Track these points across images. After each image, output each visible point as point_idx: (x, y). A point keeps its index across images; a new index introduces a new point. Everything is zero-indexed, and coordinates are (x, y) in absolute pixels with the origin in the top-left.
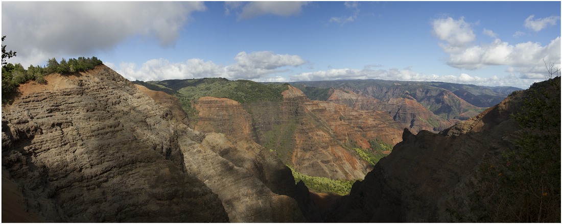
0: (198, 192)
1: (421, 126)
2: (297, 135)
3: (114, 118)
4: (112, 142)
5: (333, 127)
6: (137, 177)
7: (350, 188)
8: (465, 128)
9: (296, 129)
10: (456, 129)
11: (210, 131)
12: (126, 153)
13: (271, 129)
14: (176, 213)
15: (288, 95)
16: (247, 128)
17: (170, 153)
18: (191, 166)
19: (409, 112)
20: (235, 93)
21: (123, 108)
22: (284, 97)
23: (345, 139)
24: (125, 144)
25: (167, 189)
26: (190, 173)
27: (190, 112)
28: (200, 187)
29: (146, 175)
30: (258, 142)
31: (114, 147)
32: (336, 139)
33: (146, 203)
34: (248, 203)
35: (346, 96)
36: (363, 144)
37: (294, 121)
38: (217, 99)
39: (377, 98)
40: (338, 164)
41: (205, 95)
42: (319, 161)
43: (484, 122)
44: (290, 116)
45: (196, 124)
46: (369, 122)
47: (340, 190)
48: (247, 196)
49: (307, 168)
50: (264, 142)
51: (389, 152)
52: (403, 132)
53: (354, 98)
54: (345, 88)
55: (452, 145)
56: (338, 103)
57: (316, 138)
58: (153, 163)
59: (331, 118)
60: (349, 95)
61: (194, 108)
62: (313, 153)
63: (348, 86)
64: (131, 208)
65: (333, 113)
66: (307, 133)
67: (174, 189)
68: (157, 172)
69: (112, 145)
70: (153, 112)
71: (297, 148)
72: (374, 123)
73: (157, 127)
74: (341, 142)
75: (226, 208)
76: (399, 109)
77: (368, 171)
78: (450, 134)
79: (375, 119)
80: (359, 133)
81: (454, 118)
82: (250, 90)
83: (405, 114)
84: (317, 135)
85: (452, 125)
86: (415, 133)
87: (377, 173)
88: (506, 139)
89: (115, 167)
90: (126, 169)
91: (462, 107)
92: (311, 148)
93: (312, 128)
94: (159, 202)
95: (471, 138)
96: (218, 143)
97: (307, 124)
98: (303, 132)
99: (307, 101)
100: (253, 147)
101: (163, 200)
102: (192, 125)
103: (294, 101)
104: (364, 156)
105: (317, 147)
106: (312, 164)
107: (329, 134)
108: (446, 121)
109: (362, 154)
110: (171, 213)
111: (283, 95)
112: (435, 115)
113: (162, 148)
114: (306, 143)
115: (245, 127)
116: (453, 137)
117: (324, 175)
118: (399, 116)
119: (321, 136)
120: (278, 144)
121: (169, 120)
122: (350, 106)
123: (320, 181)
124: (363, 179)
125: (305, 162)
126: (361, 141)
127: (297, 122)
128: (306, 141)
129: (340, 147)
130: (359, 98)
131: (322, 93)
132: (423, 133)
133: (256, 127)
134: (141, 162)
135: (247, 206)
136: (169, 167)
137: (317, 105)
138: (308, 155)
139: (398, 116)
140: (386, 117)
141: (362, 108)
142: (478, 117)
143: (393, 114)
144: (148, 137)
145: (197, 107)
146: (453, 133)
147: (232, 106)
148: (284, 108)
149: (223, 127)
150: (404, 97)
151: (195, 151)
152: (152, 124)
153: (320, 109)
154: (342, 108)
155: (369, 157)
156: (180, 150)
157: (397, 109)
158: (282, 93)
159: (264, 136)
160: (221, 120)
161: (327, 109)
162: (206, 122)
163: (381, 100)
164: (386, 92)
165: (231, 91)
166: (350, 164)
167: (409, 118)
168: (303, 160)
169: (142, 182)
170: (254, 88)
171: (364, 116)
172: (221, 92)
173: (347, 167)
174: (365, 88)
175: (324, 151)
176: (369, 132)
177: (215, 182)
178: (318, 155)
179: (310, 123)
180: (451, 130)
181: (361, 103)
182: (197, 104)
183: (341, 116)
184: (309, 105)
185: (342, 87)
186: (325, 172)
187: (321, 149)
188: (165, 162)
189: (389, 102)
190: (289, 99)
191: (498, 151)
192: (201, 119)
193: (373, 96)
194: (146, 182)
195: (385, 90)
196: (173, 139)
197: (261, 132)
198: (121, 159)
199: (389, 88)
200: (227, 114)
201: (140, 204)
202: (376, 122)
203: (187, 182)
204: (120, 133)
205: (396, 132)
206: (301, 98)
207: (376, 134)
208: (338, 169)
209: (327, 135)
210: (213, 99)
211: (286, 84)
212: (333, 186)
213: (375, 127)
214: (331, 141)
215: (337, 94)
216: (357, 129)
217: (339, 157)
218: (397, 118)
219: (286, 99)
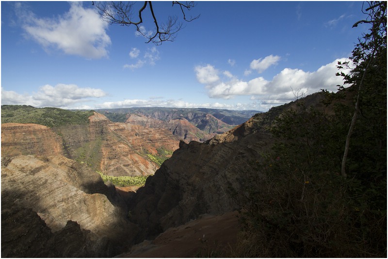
1: (191, 138)
2: (103, 149)
5: (131, 141)
7: (145, 181)
8: (221, 139)
9: (102, 145)
10: (215, 139)
11: (17, 155)
13: (81, 146)
15: (94, 119)
16: (58, 148)
19: (183, 128)
20: (43, 119)
22: (91, 121)
23: (140, 149)
30: (69, 157)
32: (133, 149)
34: (64, 207)
35: (139, 119)
36: (153, 151)
37: (101, 138)
38: (21, 125)
39: (161, 119)
40: (135, 166)
41: (6, 122)
42: (122, 166)
43: (234, 135)
44: (97, 135)
46: (156, 136)
47: (138, 183)
48: (62, 201)
49: (112, 171)
50: (75, 157)
51: (170, 156)
52: (179, 142)
53: (145, 120)
54: (138, 113)
55: (212, 150)
56: (134, 124)
57: (119, 149)
59: (129, 135)
60: (142, 118)
62: (117, 160)
63: (141, 112)
65: (130, 131)
66: (112, 146)
71: (104, 158)
72: (160, 137)
74: (137, 151)
75: (41, 217)
76: (177, 127)
77: (157, 169)
78: (211, 143)
79: (160, 134)
80: (150, 144)
81: (214, 133)
82: (59, 116)
83: (180, 130)
84: (119, 147)
85: (212, 137)
86: (188, 143)
87: (163, 171)
88: (250, 147)
91: (219, 125)
92: (115, 157)
93: (115, 143)
95: (225, 146)
96: (27, 164)
97: (111, 140)
98: (108, 146)
99: (110, 123)
100: (65, 162)
103: (99, 124)
104: (153, 159)
105: (120, 156)
106: (117, 168)
107: (129, 146)
108: (208, 135)
109: (152, 158)
111: (89, 120)
112: (201, 131)
115: (56, 147)
116: (213, 145)
117: (126, 174)
119: (122, 147)
120: (88, 157)
122: (142, 125)
123: (123, 179)
124: (154, 174)
125: (111, 167)
126: (151, 150)
127: (103, 139)
128: (111, 152)
129: (136, 155)
130: (149, 120)
131: (122, 117)
132: (193, 143)
133: (67, 146)
135: (63, 209)
137: (118, 125)
138: (113, 162)
139: (176, 132)
140: (167, 132)
141: (151, 127)
142: (230, 132)
143: (172, 131)
147: (41, 130)
148: (91, 130)
149: (32, 149)
150: (179, 119)
153: (121, 129)
154: (137, 127)
155: (157, 159)
157: (175, 127)
158: (89, 118)
159: (74, 152)
160: (29, 143)
161: (126, 128)
162: (10, 147)
163: (164, 121)
164: (167, 116)
165: (39, 117)
166: (144, 165)
167: (183, 133)
168: (110, 166)
170: (62, 114)
171: (153, 132)
172: (27, 118)
173: (142, 167)
174: (153, 113)
175: (125, 158)
176: (156, 143)
178: (120, 162)
179: (113, 139)
180: (212, 141)
181: (150, 124)
183: (136, 133)
184: (112, 126)
185: (136, 113)
186: (126, 173)
187: (123, 157)
189: (170, 122)
190: (95, 122)
191: (244, 155)
192: (4, 144)
193: (158, 119)
195: (166, 114)
197: (73, 150)
199: (169, 113)
200: (35, 137)
205: (175, 143)
206: (105, 121)
207: (161, 144)
208: (136, 170)
209: (126, 147)
210: (18, 125)
211: (92, 111)
212: (133, 181)
213: (160, 139)
214: (130, 151)
215: (132, 117)
216: (148, 141)
217: (136, 161)
218: (175, 133)
219: (93, 122)
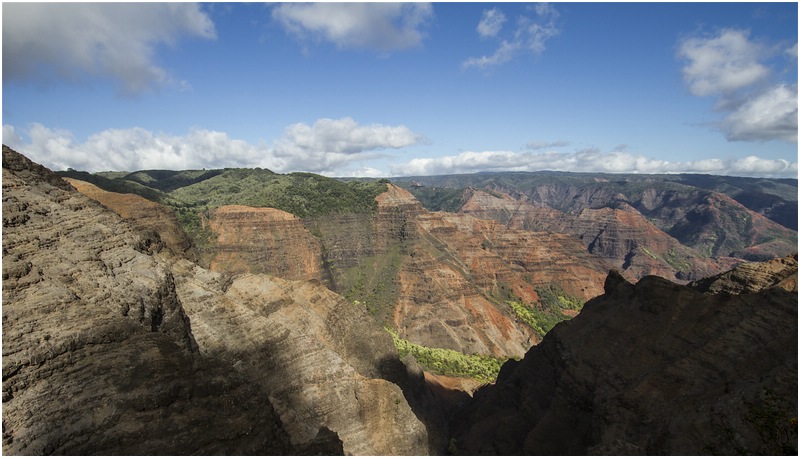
0: (222, 383)
1: (647, 267)
2: (403, 275)
3: (14, 257)
4: (13, 312)
5: (469, 261)
6: (88, 375)
7: (497, 371)
8: (758, 278)
9: (402, 265)
10: (734, 278)
11: (242, 271)
12: (54, 331)
13: (356, 264)
14: (180, 428)
15: (386, 201)
16: (313, 264)
17: (161, 318)
18: (205, 338)
19: (623, 237)
20: (288, 197)
21: (37, 233)
22: (380, 205)
23: (492, 284)
24: (49, 312)
25: (159, 387)
26: (206, 351)
27: (198, 236)
28: (225, 375)
29: (108, 369)
30: (332, 287)
31: (21, 321)
32: (474, 283)
33: (114, 421)
34: (317, 394)
35: (496, 203)
36: (525, 294)
37: (399, 249)
38: (252, 209)
39: (557, 207)
40: (476, 329)
41: (228, 202)
42: (442, 322)
44: (391, 241)
45: (213, 259)
46: (538, 253)
47: (479, 373)
48: (314, 381)
49: (420, 332)
50: (343, 288)
51: (575, 313)
52: (605, 275)
53: (511, 207)
54: (493, 188)
55: (718, 312)
56: (481, 217)
57: (438, 280)
58: (124, 343)
59: (466, 244)
60: (502, 201)
61: (208, 227)
62: (431, 306)
63: (500, 185)
64: (79, 439)
65: (469, 235)
66: (422, 272)
67: (172, 385)
68: (133, 359)
69: (16, 316)
70: (115, 238)
71: (402, 298)
72: (548, 257)
73: (129, 269)
74: (484, 289)
75: (275, 406)
76: (601, 231)
77: (533, 343)
78: (716, 288)
79: (550, 249)
80: (518, 274)
81: (732, 255)
82: (316, 193)
83: (613, 241)
84: (440, 275)
85: (724, 270)
86: (634, 280)
87: (549, 351)
89: (27, 364)
90: (59, 363)
91: (755, 232)
92: (429, 297)
93: (429, 263)
94: (143, 414)
95: (773, 304)
96: (256, 293)
97: (421, 255)
98: (413, 268)
99: (422, 213)
100: (323, 297)
101: (150, 409)
102: (205, 260)
103: (398, 213)
104: (525, 316)
105: (440, 297)
106: (431, 327)
107: (463, 273)
108: (709, 260)
109: (522, 312)
110: (170, 429)
111: (377, 203)
112: (683, 247)
113: (143, 310)
114: (420, 288)
115: (309, 262)
116: (724, 296)
117: (451, 345)
118: (600, 245)
119: (447, 276)
120: (369, 291)
121: (155, 253)
122: (503, 222)
123: (443, 356)
124: (523, 357)
125: (417, 322)
126: (520, 289)
127: (404, 252)
128: (419, 285)
129: (481, 298)
130: (521, 208)
131: (451, 198)
132: (650, 283)
133: (329, 261)
134: (94, 343)
135: (314, 398)
136: (159, 346)
137: (440, 219)
138: (422, 311)
139: (597, 244)
140: (572, 245)
141: (525, 227)
143: (587, 241)
144: (106, 291)
145: (214, 225)
146: (725, 287)
147: (283, 223)
148: (379, 226)
149: (267, 263)
150: (613, 207)
151: (213, 309)
152: (116, 263)
153: (447, 228)
154: (488, 226)
155: (536, 318)
156: (182, 311)
157: (597, 230)
158: (376, 199)
159: (343, 278)
160: (262, 249)
161: (460, 227)
162: (233, 254)
163: (565, 212)
164: (576, 197)
165: (280, 194)
166: (500, 328)
167: (622, 249)
168: (414, 318)
169: (101, 382)
170: (323, 188)
171: (529, 241)
172: (261, 195)
173: (494, 333)
174: (534, 190)
175: (452, 304)
176: (536, 273)
177: (254, 363)
178: (440, 312)
179: (427, 253)
180: (719, 281)
181: (523, 217)
182: (214, 219)
183: (485, 240)
184: (426, 220)
185: (488, 187)
186: (452, 341)
187: (447, 301)
188: (150, 337)
189: (582, 216)
190: (389, 209)
192: (223, 248)
193: (548, 204)
194: (110, 381)
195: (574, 193)
196: (166, 290)
197: (339, 270)
198: (43, 343)
199: (582, 189)
200: (273, 238)
201: (100, 428)
202: (553, 254)
203: (198, 370)
204: (33, 287)
205: (592, 276)
206: (410, 207)
207: (550, 278)
208: (476, 337)
209: (457, 275)
210: (246, 209)
211: (384, 181)
212: (466, 366)
213: (550, 263)
214: (465, 286)
215: (478, 199)
216: (515, 266)
217: (479, 316)
218: (596, 249)
219: (384, 209)
